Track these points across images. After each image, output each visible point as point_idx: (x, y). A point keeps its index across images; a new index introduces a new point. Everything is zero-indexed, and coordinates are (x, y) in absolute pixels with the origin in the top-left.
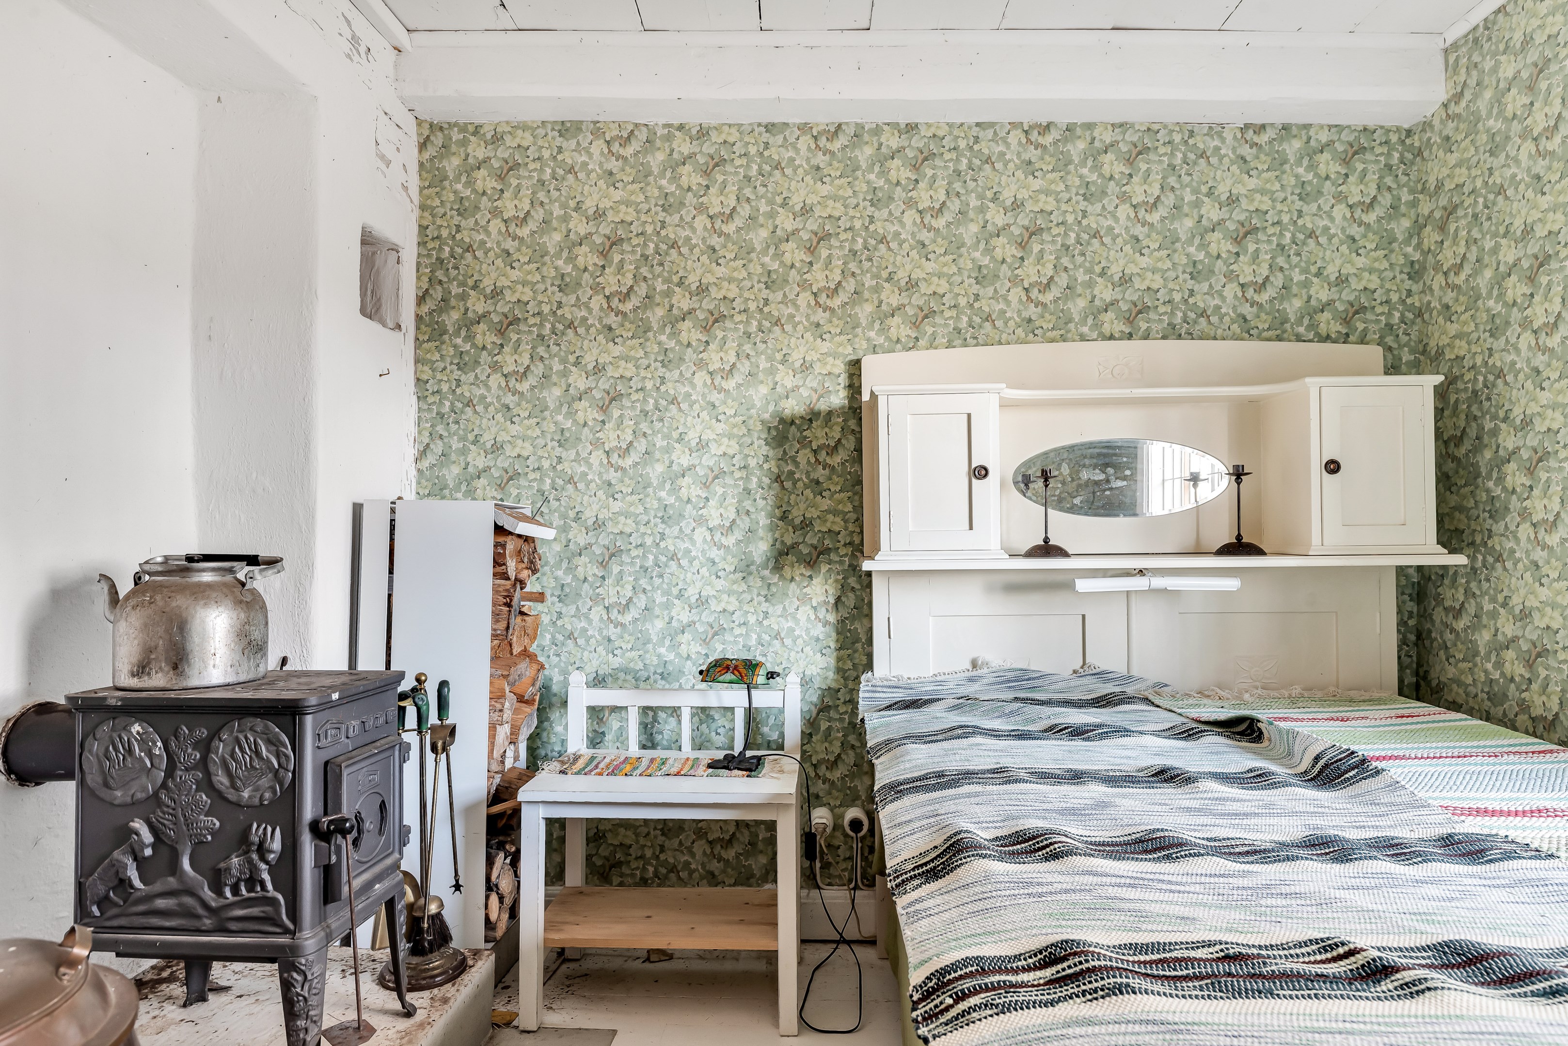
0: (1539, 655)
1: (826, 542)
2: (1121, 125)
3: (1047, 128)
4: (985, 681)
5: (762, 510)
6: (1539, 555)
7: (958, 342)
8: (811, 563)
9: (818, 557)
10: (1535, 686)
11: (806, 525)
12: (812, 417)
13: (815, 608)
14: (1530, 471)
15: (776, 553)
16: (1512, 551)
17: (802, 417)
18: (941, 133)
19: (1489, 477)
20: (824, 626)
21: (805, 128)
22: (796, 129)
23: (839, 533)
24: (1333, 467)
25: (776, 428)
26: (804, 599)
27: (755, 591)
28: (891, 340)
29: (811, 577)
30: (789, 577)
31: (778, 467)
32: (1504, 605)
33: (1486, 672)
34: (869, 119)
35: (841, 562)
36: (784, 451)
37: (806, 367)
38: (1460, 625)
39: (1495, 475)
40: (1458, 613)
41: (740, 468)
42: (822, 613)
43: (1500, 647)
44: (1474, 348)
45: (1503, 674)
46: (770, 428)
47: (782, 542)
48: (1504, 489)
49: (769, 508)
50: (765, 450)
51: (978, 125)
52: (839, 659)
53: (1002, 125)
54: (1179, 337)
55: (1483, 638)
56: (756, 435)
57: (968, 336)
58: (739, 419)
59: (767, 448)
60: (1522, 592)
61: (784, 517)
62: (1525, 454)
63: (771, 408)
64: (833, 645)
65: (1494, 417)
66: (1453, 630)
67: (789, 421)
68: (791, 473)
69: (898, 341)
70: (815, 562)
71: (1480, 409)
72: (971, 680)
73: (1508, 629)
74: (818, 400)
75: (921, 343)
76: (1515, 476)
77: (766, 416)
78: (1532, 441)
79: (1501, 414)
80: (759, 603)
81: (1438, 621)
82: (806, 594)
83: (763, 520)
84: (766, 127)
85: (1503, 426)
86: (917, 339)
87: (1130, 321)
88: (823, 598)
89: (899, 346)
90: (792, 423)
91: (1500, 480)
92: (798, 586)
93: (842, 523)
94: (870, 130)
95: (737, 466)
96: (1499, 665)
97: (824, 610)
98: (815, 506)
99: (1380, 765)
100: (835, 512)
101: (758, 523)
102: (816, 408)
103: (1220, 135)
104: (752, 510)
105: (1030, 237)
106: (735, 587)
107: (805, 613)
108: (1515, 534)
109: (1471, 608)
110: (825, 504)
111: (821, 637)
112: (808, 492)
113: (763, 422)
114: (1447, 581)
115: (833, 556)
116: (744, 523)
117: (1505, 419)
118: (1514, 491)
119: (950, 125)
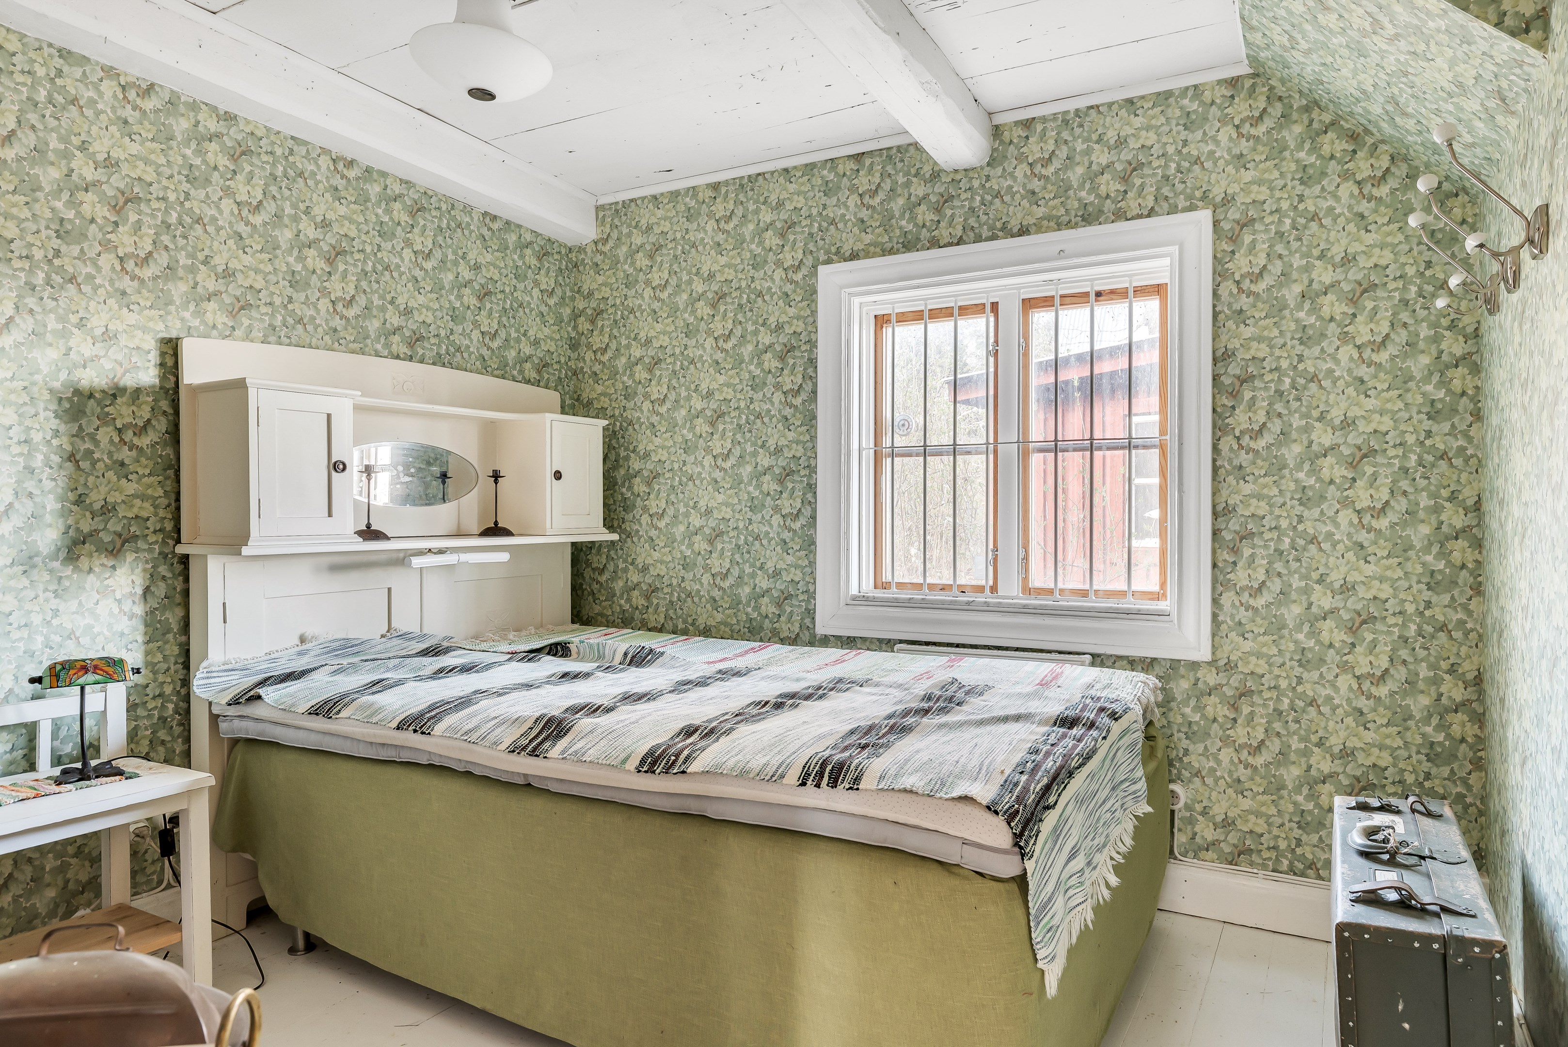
0: (653, 592)
1: (132, 529)
2: (407, 182)
3: (350, 164)
4: (313, 653)
5: (50, 492)
6: (653, 533)
7: (272, 339)
8: (114, 551)
9: (123, 545)
10: (650, 610)
11: (107, 510)
12: (115, 393)
13: (119, 601)
14: (649, 484)
15: (69, 543)
16: (637, 531)
17: (103, 391)
18: (259, 133)
19: (623, 485)
20: (130, 619)
21: (110, 72)
22: (98, 69)
23: (148, 519)
24: (558, 475)
25: (69, 399)
26: (105, 592)
27: (41, 587)
28: (206, 324)
29: (114, 567)
30: (86, 567)
31: (72, 444)
32: (632, 564)
33: (621, 606)
34: (189, 92)
35: (150, 551)
36: (80, 427)
37: (108, 337)
38: (603, 578)
39: (627, 484)
40: (602, 571)
41: (19, 443)
42: (127, 606)
43: (629, 589)
44: (614, 404)
45: (631, 606)
46: (60, 399)
47: (78, 529)
48: (633, 493)
49: (60, 490)
50: (54, 423)
51: (292, 138)
52: (147, 653)
53: (314, 147)
54: (444, 365)
55: (619, 585)
56: (42, 405)
57: (282, 334)
58: (20, 384)
59: (57, 421)
60: (643, 555)
61: (79, 501)
62: (645, 473)
63: (63, 376)
64: (140, 639)
65: (627, 449)
66: (598, 582)
67: (87, 393)
68: (89, 453)
69: (214, 327)
70: (119, 551)
71: (618, 443)
72: (301, 654)
73: (634, 577)
74: (124, 375)
75: (238, 333)
76: (639, 486)
77: (57, 385)
78: (650, 466)
79: (631, 448)
80: (47, 600)
81: (587, 577)
82: (108, 586)
83: (52, 504)
84: (59, 51)
85: (632, 455)
86: (233, 328)
87: (411, 345)
88: (127, 590)
89: (215, 332)
90: (91, 396)
91: (630, 488)
92: (98, 578)
93: (152, 509)
94: (186, 104)
95: (15, 440)
96: (629, 600)
97: (129, 602)
98: (119, 489)
99: (662, 650)
100: (143, 497)
101: (44, 507)
102: (122, 384)
103: (470, 213)
104: (36, 492)
105: (336, 256)
106: (12, 583)
107: (107, 606)
108: (639, 521)
109: (611, 567)
110: (131, 488)
111: (126, 631)
112: (110, 474)
113: (51, 391)
114: (594, 551)
115: (141, 544)
116: (26, 507)
117: (634, 451)
118: (639, 495)
119: (268, 129)
